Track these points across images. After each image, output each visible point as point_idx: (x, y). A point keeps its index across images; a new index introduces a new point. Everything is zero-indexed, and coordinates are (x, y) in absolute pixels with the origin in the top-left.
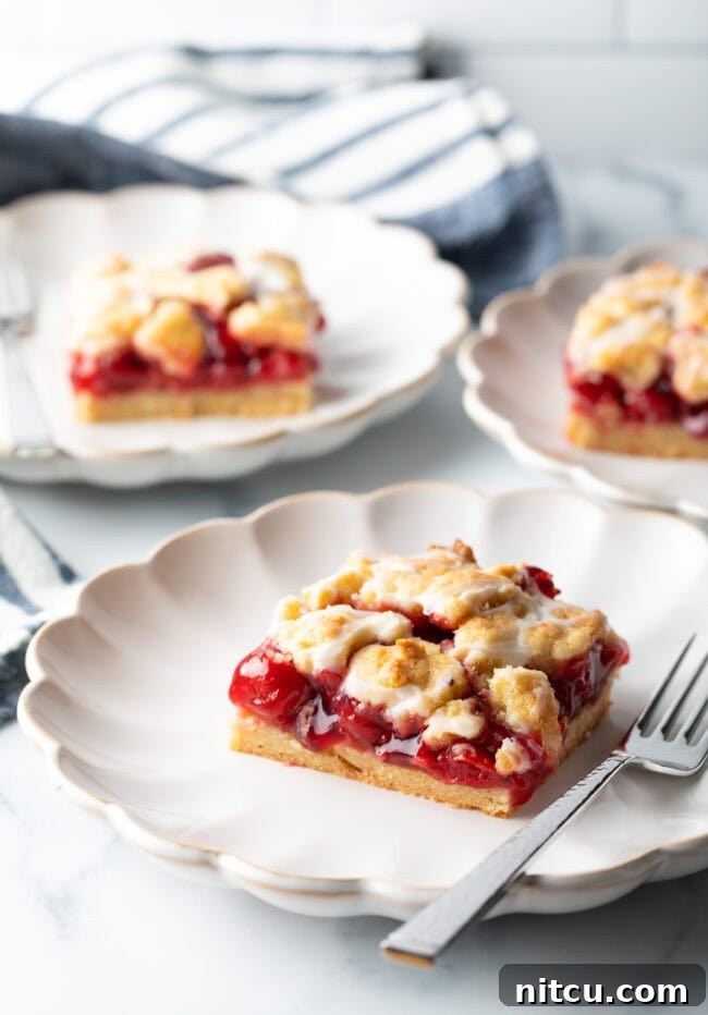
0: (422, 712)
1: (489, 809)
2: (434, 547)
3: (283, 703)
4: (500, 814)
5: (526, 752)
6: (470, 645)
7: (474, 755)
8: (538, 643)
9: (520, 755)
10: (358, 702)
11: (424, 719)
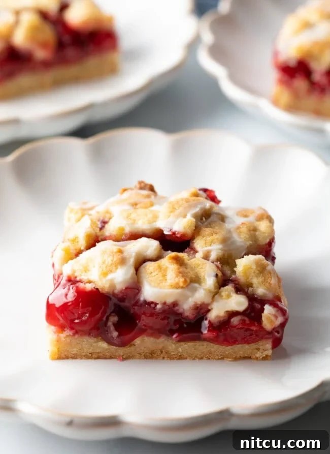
0: (207, 300)
1: (257, 355)
2: (125, 190)
3: (93, 320)
4: (265, 358)
5: (280, 311)
6: (209, 248)
7: (248, 321)
8: (247, 236)
9: (277, 314)
10: (156, 304)
11: (208, 305)
